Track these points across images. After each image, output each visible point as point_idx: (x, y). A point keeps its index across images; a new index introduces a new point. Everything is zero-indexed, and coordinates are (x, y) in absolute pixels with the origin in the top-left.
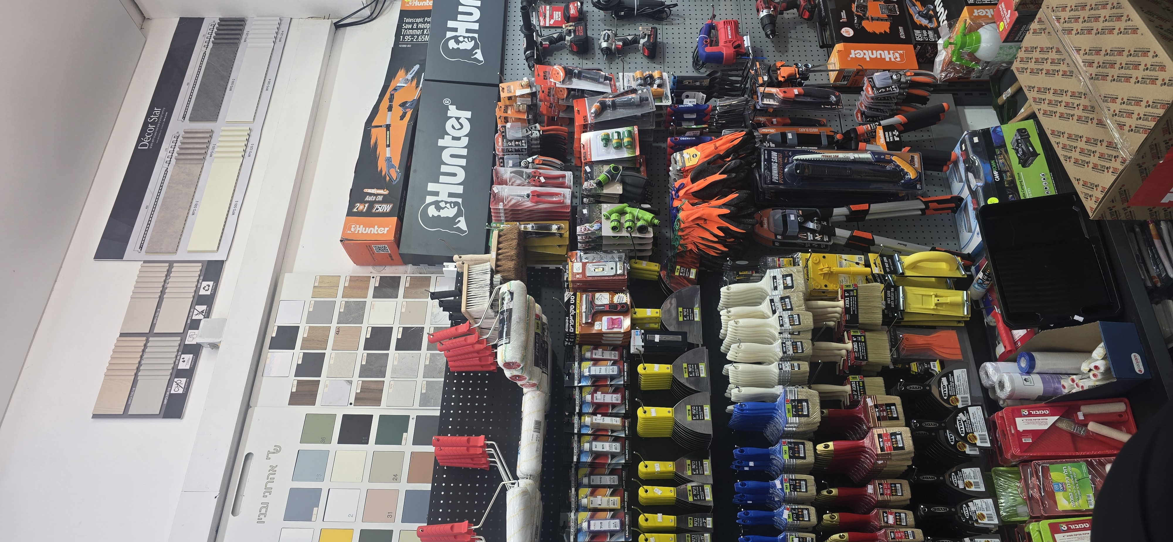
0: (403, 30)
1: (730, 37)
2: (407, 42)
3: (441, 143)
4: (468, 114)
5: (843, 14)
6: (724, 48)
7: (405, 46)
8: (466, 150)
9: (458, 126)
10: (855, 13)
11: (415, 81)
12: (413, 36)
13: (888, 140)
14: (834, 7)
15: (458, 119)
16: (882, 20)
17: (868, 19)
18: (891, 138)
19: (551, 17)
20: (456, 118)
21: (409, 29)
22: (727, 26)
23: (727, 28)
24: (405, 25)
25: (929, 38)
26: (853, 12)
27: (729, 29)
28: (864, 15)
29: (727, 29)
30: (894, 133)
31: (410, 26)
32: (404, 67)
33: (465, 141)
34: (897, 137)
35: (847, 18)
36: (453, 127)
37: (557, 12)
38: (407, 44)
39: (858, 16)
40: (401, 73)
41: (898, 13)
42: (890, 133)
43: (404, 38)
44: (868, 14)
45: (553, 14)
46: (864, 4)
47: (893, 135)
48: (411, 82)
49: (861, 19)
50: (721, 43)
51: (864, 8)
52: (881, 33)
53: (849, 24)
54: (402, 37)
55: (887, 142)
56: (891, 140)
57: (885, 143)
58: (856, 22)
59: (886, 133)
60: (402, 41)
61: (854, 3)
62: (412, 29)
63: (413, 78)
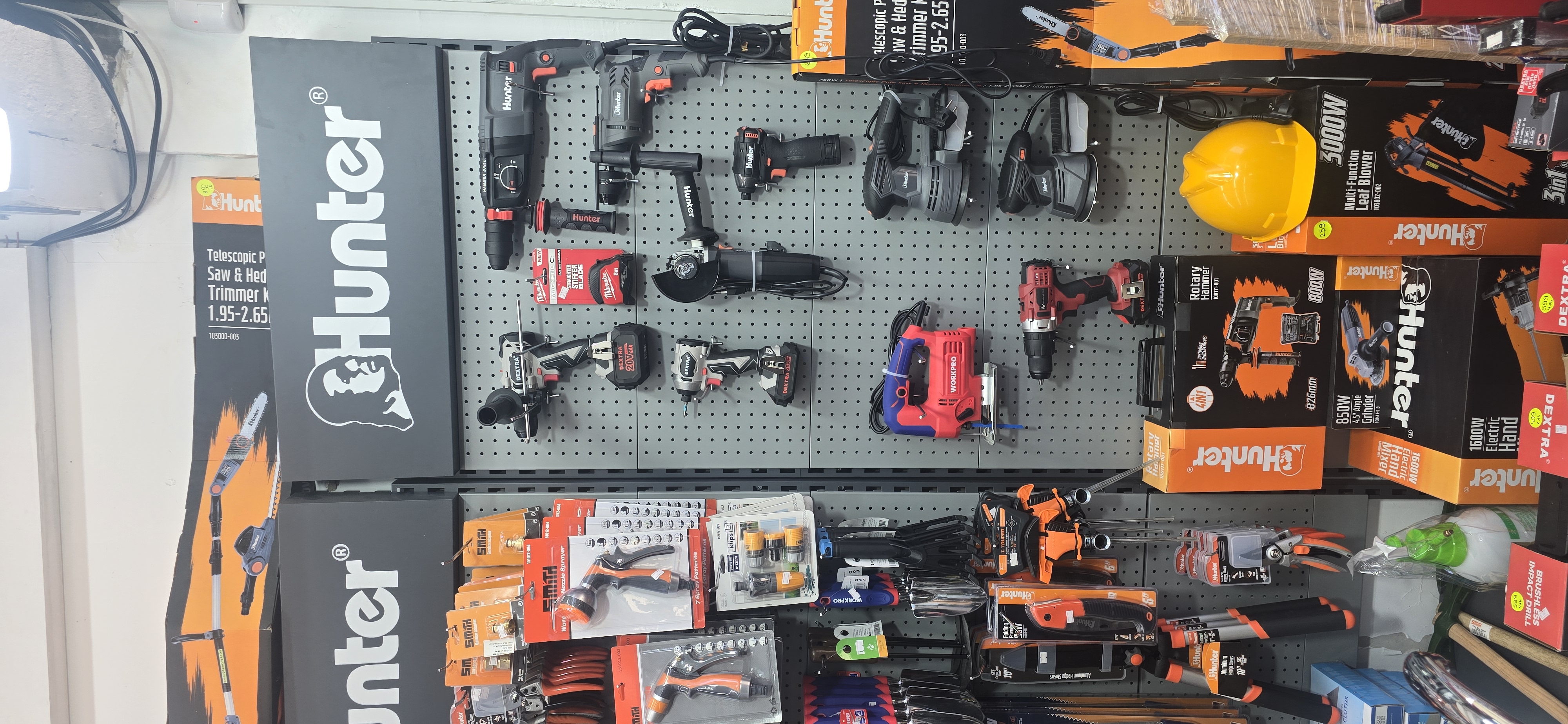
0: (212, 287)
1: (953, 389)
2: (226, 323)
3: (341, 657)
4: (391, 578)
5: (1202, 347)
6: (938, 420)
7: (223, 336)
8: (396, 666)
9: (372, 612)
10: (1229, 342)
11: (264, 446)
12: (237, 306)
13: (1224, 672)
14: (1186, 327)
15: (370, 593)
16: (1279, 360)
17: (1250, 358)
18: (1231, 669)
19: (561, 281)
20: (365, 591)
21: (227, 284)
22: (950, 357)
23: (950, 362)
24: (213, 271)
25: (1362, 417)
26: (1223, 340)
27: (953, 364)
28: (1245, 347)
29: (950, 366)
30: (1239, 660)
31: (226, 275)
32: (233, 402)
33: (392, 645)
34: (1242, 668)
35: (1207, 361)
36: (362, 615)
37: (574, 266)
38: (229, 331)
39: (1233, 351)
40: (228, 419)
41: (1317, 338)
42: (1232, 659)
43: (216, 311)
44: (1255, 346)
45: (564, 269)
46: (1252, 315)
47: (1237, 664)
48: (256, 446)
49: (1237, 357)
50: (933, 402)
51: (1250, 328)
52: (1269, 399)
53: (1208, 378)
54: (211, 307)
55: (1220, 675)
56: (1231, 673)
57: (1217, 678)
58: (1223, 368)
59: (1225, 658)
60: (214, 323)
61: (1231, 314)
62: (232, 284)
63: (257, 435)
